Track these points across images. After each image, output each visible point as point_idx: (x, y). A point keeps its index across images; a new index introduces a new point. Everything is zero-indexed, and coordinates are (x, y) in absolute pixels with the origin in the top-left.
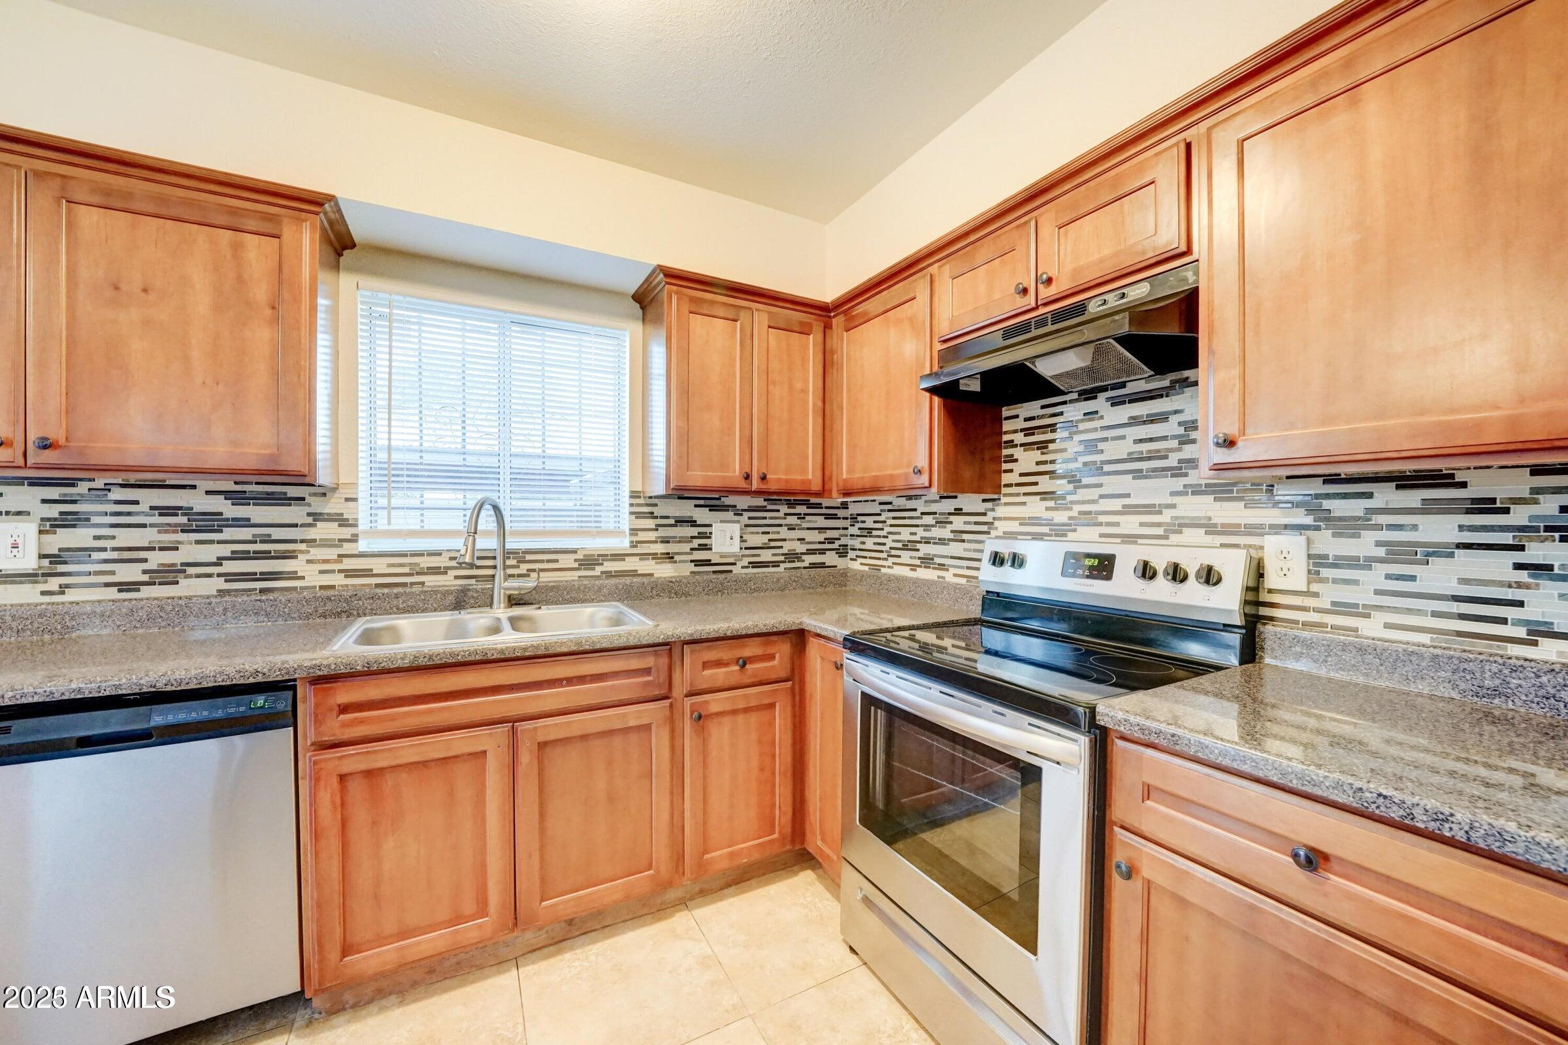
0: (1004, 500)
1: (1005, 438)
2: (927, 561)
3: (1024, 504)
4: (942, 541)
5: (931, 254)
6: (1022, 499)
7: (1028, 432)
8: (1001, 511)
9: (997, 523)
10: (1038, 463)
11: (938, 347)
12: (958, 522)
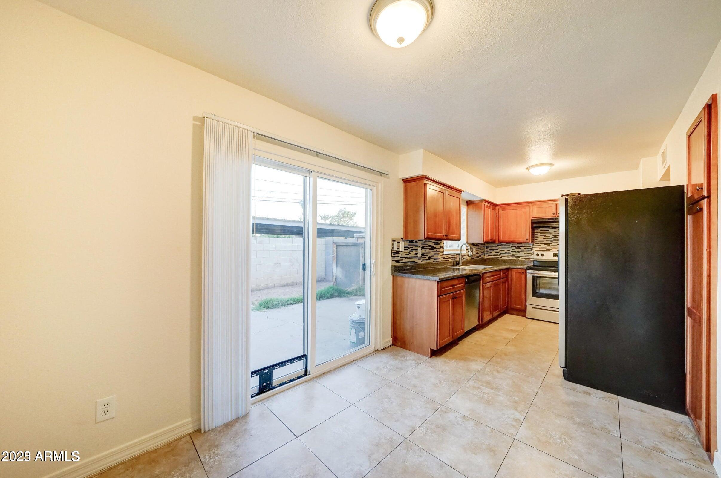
0: (535, 244)
1: (535, 233)
2: (513, 256)
3: (540, 245)
4: (518, 252)
5: (530, 202)
6: (540, 244)
7: (541, 233)
8: (534, 246)
9: (533, 249)
10: (544, 238)
11: (532, 218)
12: (523, 248)
